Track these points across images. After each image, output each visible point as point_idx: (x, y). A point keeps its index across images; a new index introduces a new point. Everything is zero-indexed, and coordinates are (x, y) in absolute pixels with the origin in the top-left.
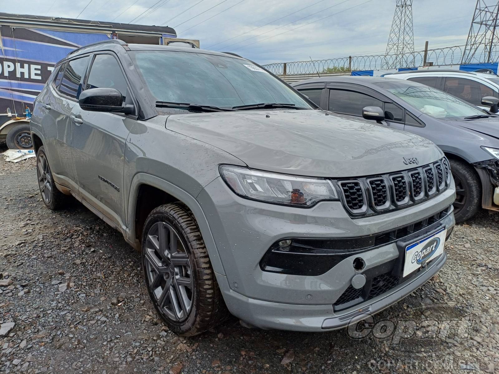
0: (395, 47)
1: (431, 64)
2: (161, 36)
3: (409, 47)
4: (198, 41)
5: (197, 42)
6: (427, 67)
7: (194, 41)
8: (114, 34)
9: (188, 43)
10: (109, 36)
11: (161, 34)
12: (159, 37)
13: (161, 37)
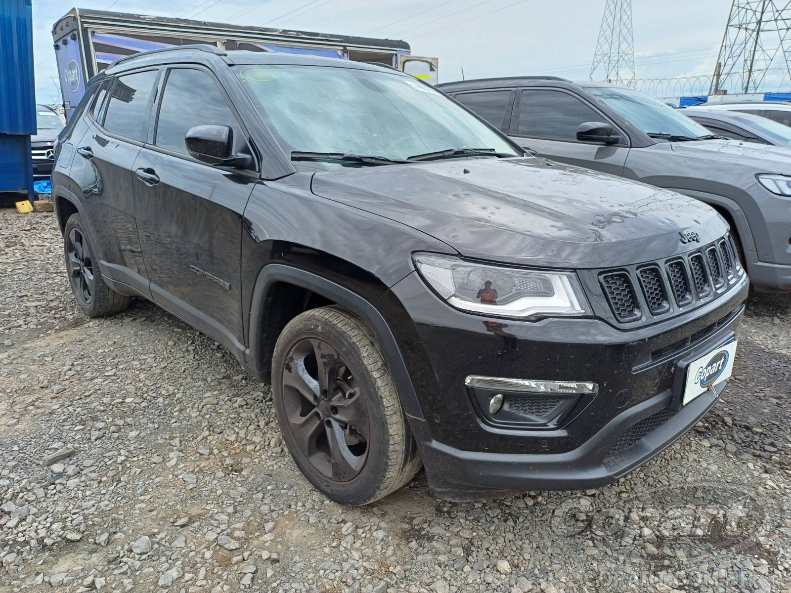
0: (606, 58)
1: (725, 92)
2: (395, 52)
3: (626, 58)
4: (437, 59)
5: (436, 61)
6: (720, 96)
7: (433, 59)
8: (345, 50)
9: (426, 62)
10: (340, 53)
11: (396, 51)
12: (393, 54)
13: (396, 55)
